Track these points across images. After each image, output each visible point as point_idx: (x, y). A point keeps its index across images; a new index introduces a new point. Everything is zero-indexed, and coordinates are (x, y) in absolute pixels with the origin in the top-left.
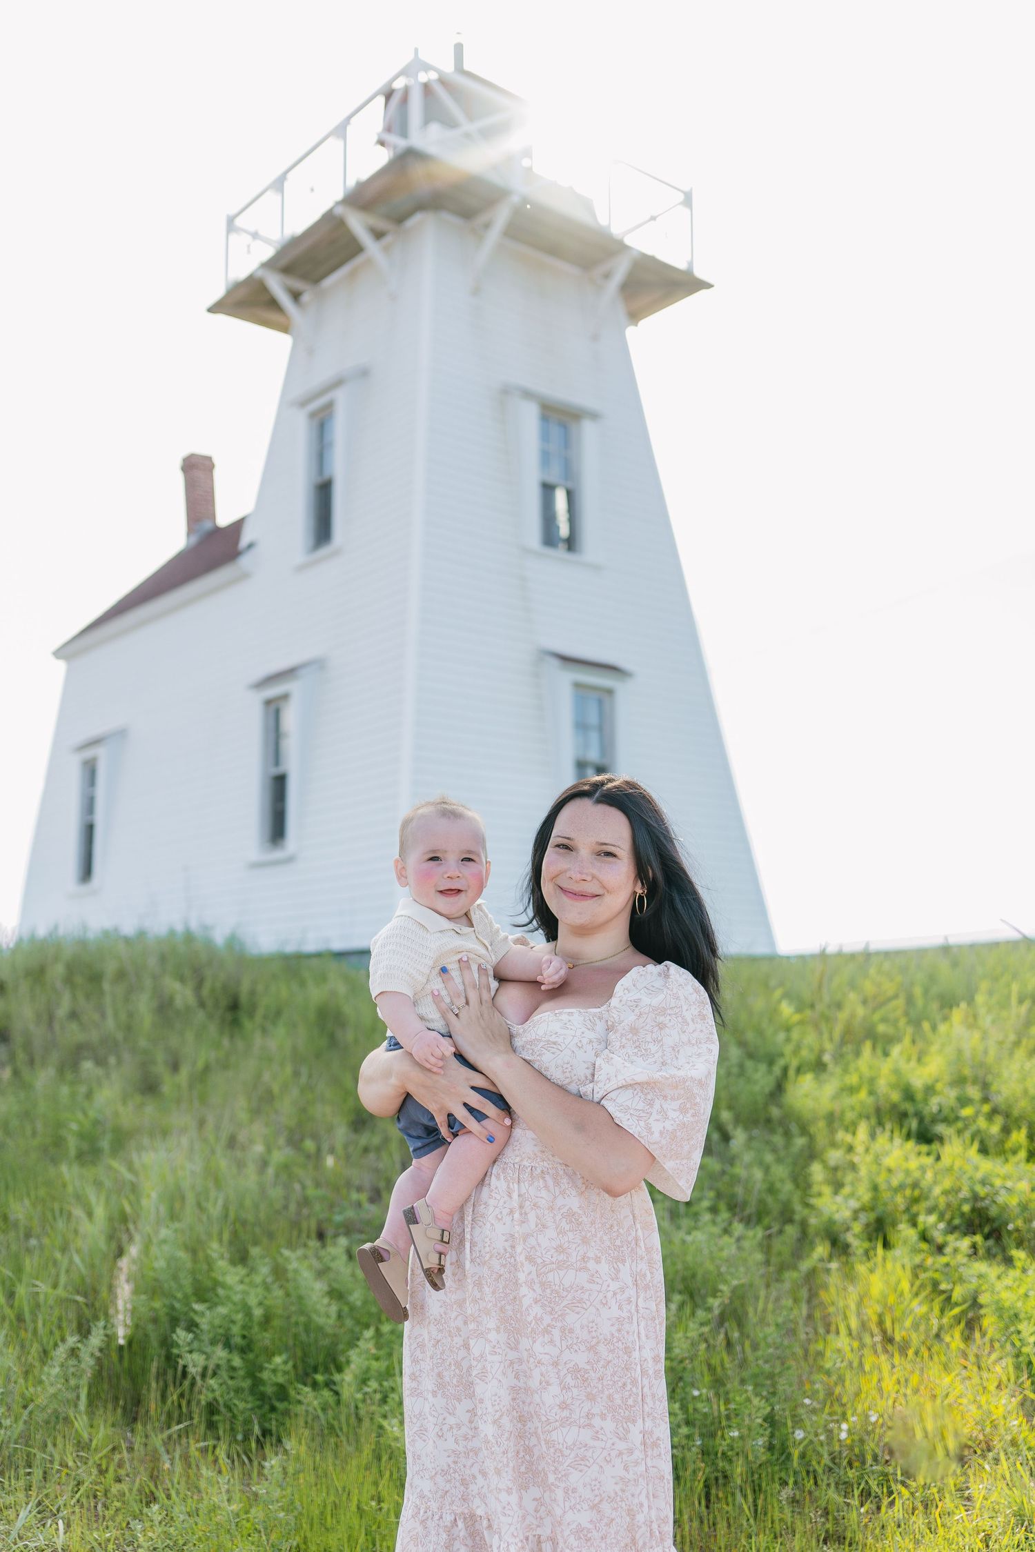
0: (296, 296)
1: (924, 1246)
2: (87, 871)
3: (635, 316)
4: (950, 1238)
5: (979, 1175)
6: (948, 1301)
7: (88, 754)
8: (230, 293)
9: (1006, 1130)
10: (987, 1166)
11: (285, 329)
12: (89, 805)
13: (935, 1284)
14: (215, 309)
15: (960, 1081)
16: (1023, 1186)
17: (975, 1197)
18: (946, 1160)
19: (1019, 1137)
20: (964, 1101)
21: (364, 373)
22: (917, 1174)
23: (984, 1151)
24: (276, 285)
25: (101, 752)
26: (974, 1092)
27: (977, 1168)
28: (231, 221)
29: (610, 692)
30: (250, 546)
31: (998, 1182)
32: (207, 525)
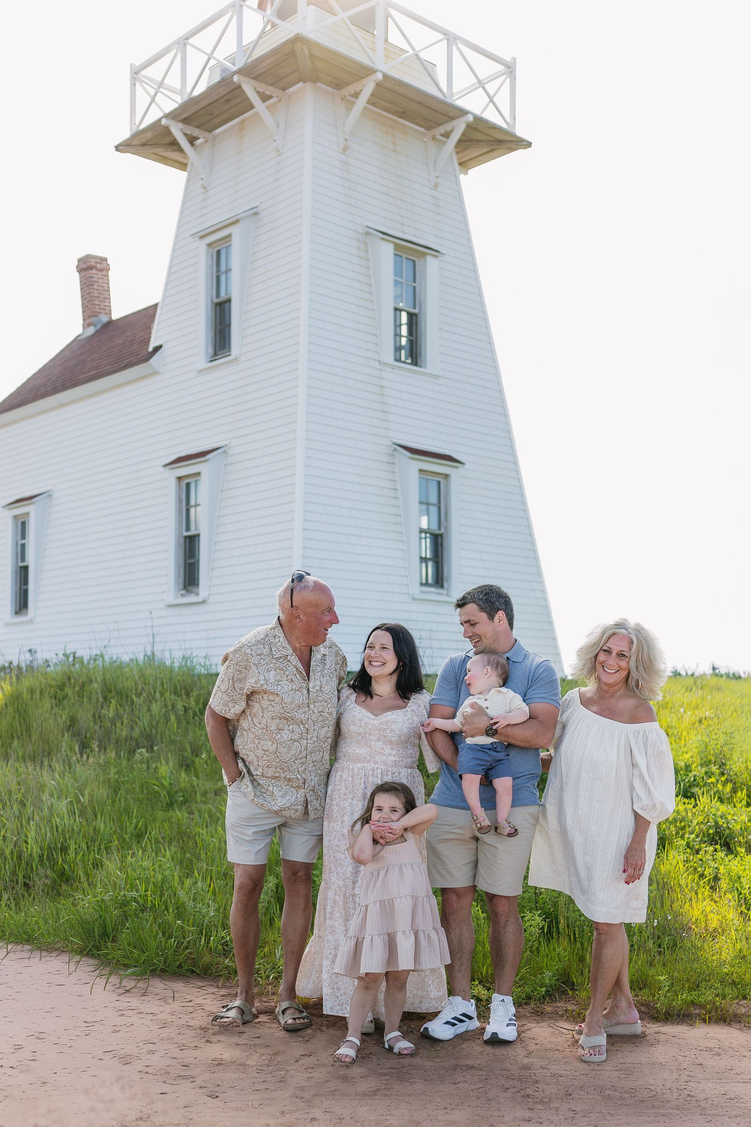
0: (192, 140)
1: (688, 850)
2: (22, 603)
3: (464, 165)
4: (703, 845)
5: (719, 813)
6: (702, 876)
7: (20, 510)
8: (135, 135)
9: (734, 791)
10: (723, 808)
11: (183, 166)
12: (22, 552)
13: (695, 869)
14: (123, 147)
15: (706, 763)
16: (744, 818)
17: (717, 825)
18: (701, 806)
19: (742, 794)
20: (709, 774)
21: (255, 213)
22: (684, 814)
23: (721, 800)
24: (177, 131)
25: (30, 509)
26: (714, 769)
27: (718, 810)
28: (136, 73)
29: (447, 476)
30: (157, 349)
31: (730, 817)
32: (104, 319)
